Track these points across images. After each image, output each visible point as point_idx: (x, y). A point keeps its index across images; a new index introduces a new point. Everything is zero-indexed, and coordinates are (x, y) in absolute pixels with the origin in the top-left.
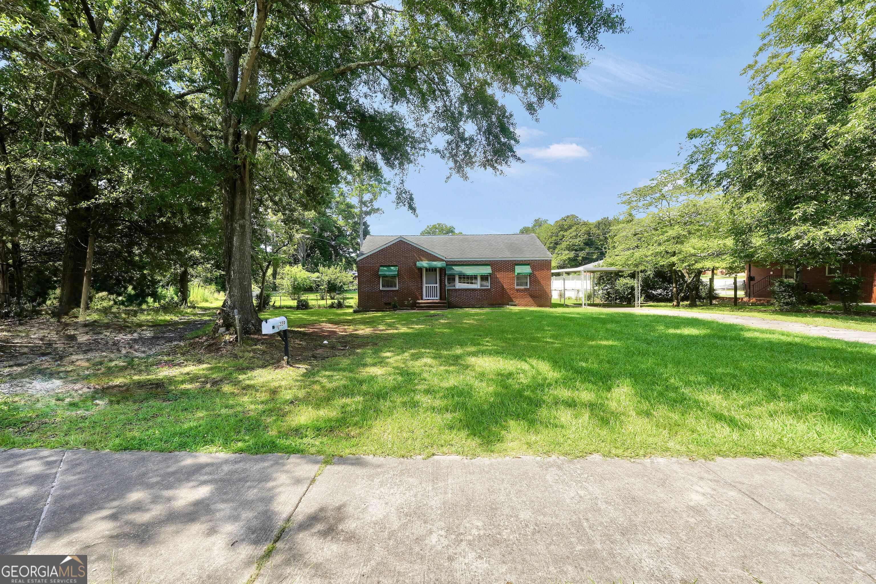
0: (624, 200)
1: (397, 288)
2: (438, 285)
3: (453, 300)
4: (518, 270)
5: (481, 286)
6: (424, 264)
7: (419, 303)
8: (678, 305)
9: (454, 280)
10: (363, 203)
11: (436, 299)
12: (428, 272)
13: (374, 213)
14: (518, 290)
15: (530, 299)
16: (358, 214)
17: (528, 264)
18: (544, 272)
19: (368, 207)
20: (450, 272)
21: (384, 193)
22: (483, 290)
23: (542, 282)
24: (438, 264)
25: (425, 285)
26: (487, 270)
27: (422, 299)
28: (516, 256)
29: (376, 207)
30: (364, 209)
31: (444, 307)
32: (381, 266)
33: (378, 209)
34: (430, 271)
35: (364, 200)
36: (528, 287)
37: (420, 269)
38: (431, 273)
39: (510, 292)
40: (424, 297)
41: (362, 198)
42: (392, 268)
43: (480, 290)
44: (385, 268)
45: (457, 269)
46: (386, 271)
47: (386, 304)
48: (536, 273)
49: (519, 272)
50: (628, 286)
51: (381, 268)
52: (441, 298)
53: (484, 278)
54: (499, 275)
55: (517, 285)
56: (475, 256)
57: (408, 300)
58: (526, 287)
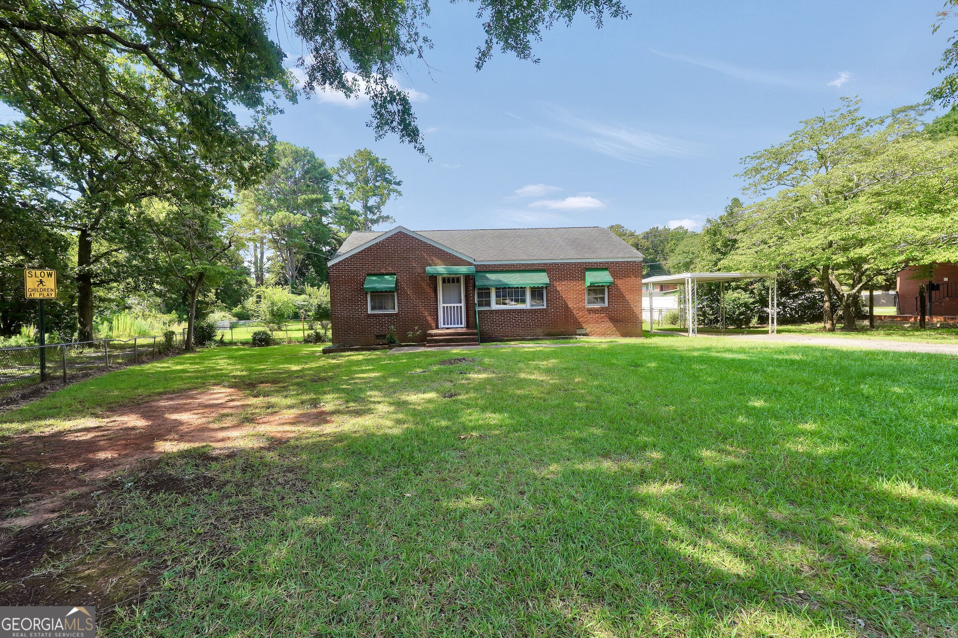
0: (750, 166)
1: (396, 311)
2: (463, 304)
3: (487, 328)
4: (592, 278)
5: (532, 306)
6: (441, 269)
7: (431, 335)
8: (832, 330)
9: (488, 295)
10: (368, 209)
11: (461, 327)
12: (447, 284)
13: (383, 221)
14: (590, 311)
15: (609, 324)
16: (361, 221)
17: (606, 269)
18: (632, 280)
19: (374, 214)
20: (482, 283)
21: (393, 195)
22: (536, 311)
23: (628, 297)
24: (463, 270)
25: (441, 305)
26: (541, 279)
27: (437, 328)
28: (587, 255)
29: (384, 214)
30: (370, 216)
31: (474, 340)
32: (369, 275)
33: (388, 217)
34: (449, 282)
35: (369, 204)
36: (606, 305)
37: (433, 278)
38: (451, 284)
39: (578, 314)
40: (441, 325)
41: (367, 201)
42: (387, 277)
43: (530, 311)
44: (374, 278)
45: (492, 277)
46: (376, 281)
47: (378, 337)
48: (619, 282)
49: (593, 280)
50: (741, 302)
51: (368, 278)
52: (468, 327)
53: (537, 292)
54: (561, 287)
55: (589, 303)
56: (521, 258)
57: (413, 330)
58: (602, 305)
